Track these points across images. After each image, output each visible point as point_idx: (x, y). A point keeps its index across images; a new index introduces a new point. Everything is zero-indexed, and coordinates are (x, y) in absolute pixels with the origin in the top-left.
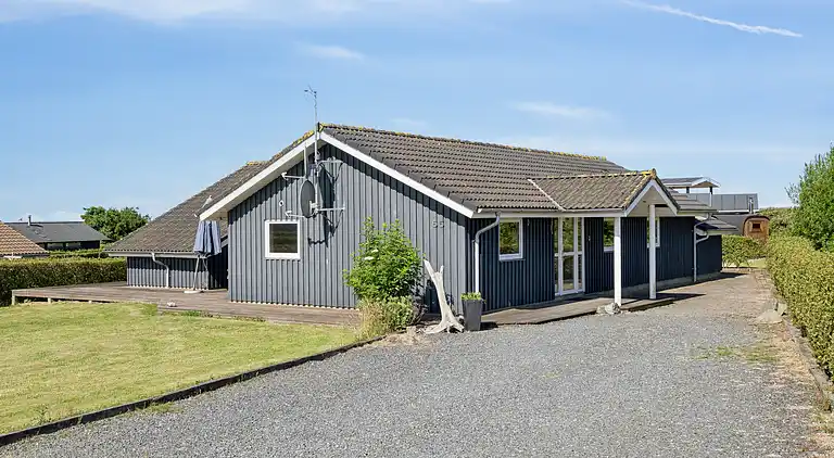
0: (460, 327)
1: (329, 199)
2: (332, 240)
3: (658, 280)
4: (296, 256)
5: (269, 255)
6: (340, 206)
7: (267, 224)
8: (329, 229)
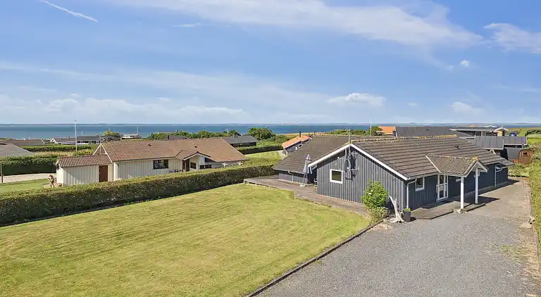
0: (402, 221)
1: (353, 166)
2: (354, 179)
3: (479, 189)
4: (341, 183)
5: (331, 181)
6: (357, 168)
7: (331, 170)
8: (353, 175)
